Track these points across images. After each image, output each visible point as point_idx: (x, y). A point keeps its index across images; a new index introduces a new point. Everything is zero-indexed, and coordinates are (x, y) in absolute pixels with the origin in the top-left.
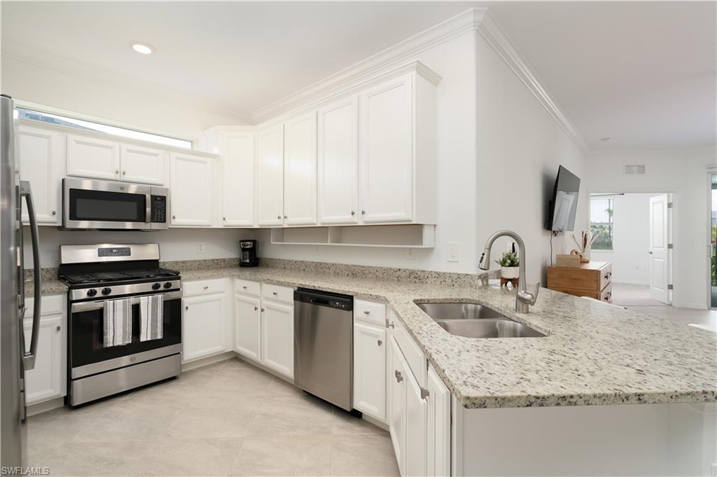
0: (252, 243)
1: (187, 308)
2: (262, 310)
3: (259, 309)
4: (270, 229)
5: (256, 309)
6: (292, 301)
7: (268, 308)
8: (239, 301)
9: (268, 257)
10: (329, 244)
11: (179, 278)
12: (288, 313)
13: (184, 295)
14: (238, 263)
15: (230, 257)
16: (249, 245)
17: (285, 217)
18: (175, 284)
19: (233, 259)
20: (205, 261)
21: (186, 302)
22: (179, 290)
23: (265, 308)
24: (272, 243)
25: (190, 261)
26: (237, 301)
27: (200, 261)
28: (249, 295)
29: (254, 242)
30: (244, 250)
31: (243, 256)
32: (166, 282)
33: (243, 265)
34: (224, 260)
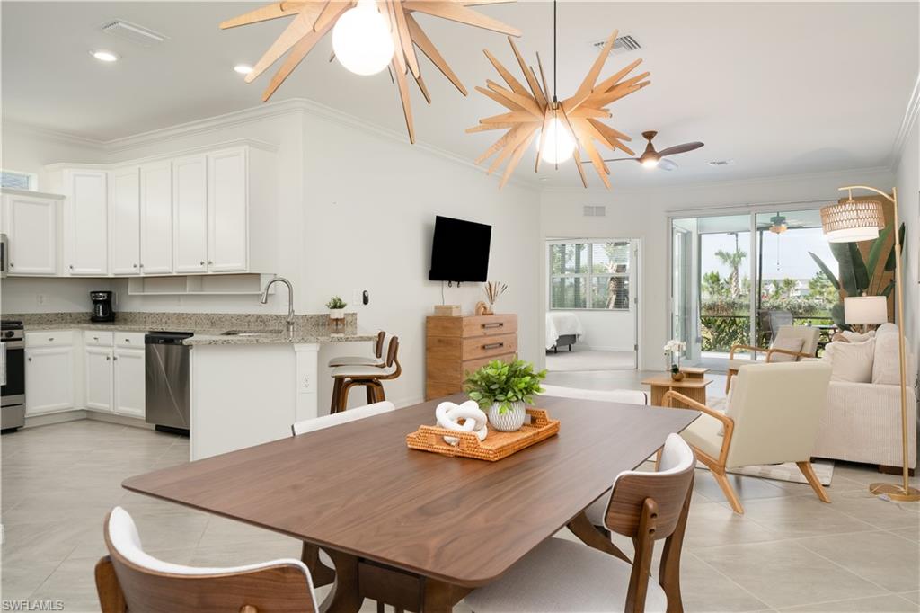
0: (105, 295)
1: (30, 360)
2: (115, 359)
3: (112, 358)
4: (127, 278)
5: (108, 358)
6: (144, 345)
7: (121, 356)
8: (90, 353)
9: (125, 311)
10: (187, 293)
11: (22, 328)
12: (140, 357)
13: (26, 346)
14: (88, 318)
15: (78, 311)
16: (102, 297)
17: (141, 266)
18: (17, 333)
19: (83, 314)
20: (47, 315)
21: (28, 353)
22: (21, 339)
23: (118, 357)
24: (130, 293)
25: (28, 314)
26: (87, 354)
27: (40, 315)
28: (100, 346)
29: (109, 294)
30: (96, 302)
31: (95, 310)
32: (7, 331)
33: (95, 320)
34: (70, 314)
